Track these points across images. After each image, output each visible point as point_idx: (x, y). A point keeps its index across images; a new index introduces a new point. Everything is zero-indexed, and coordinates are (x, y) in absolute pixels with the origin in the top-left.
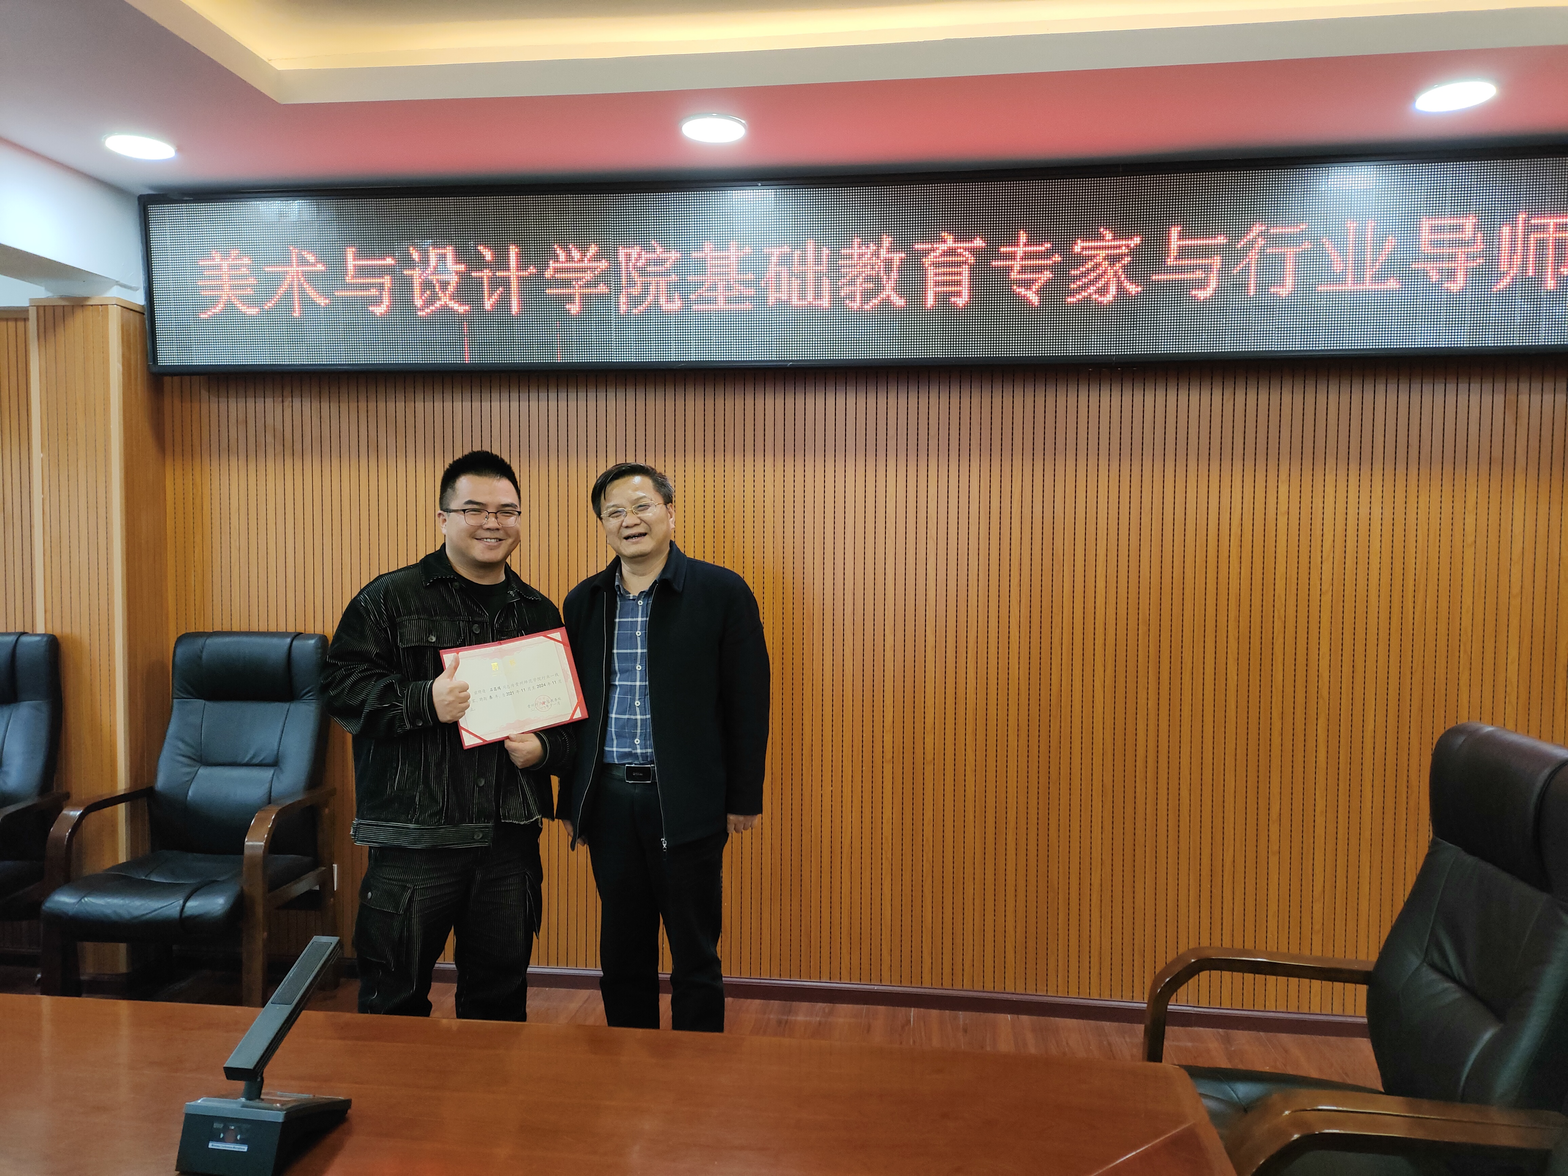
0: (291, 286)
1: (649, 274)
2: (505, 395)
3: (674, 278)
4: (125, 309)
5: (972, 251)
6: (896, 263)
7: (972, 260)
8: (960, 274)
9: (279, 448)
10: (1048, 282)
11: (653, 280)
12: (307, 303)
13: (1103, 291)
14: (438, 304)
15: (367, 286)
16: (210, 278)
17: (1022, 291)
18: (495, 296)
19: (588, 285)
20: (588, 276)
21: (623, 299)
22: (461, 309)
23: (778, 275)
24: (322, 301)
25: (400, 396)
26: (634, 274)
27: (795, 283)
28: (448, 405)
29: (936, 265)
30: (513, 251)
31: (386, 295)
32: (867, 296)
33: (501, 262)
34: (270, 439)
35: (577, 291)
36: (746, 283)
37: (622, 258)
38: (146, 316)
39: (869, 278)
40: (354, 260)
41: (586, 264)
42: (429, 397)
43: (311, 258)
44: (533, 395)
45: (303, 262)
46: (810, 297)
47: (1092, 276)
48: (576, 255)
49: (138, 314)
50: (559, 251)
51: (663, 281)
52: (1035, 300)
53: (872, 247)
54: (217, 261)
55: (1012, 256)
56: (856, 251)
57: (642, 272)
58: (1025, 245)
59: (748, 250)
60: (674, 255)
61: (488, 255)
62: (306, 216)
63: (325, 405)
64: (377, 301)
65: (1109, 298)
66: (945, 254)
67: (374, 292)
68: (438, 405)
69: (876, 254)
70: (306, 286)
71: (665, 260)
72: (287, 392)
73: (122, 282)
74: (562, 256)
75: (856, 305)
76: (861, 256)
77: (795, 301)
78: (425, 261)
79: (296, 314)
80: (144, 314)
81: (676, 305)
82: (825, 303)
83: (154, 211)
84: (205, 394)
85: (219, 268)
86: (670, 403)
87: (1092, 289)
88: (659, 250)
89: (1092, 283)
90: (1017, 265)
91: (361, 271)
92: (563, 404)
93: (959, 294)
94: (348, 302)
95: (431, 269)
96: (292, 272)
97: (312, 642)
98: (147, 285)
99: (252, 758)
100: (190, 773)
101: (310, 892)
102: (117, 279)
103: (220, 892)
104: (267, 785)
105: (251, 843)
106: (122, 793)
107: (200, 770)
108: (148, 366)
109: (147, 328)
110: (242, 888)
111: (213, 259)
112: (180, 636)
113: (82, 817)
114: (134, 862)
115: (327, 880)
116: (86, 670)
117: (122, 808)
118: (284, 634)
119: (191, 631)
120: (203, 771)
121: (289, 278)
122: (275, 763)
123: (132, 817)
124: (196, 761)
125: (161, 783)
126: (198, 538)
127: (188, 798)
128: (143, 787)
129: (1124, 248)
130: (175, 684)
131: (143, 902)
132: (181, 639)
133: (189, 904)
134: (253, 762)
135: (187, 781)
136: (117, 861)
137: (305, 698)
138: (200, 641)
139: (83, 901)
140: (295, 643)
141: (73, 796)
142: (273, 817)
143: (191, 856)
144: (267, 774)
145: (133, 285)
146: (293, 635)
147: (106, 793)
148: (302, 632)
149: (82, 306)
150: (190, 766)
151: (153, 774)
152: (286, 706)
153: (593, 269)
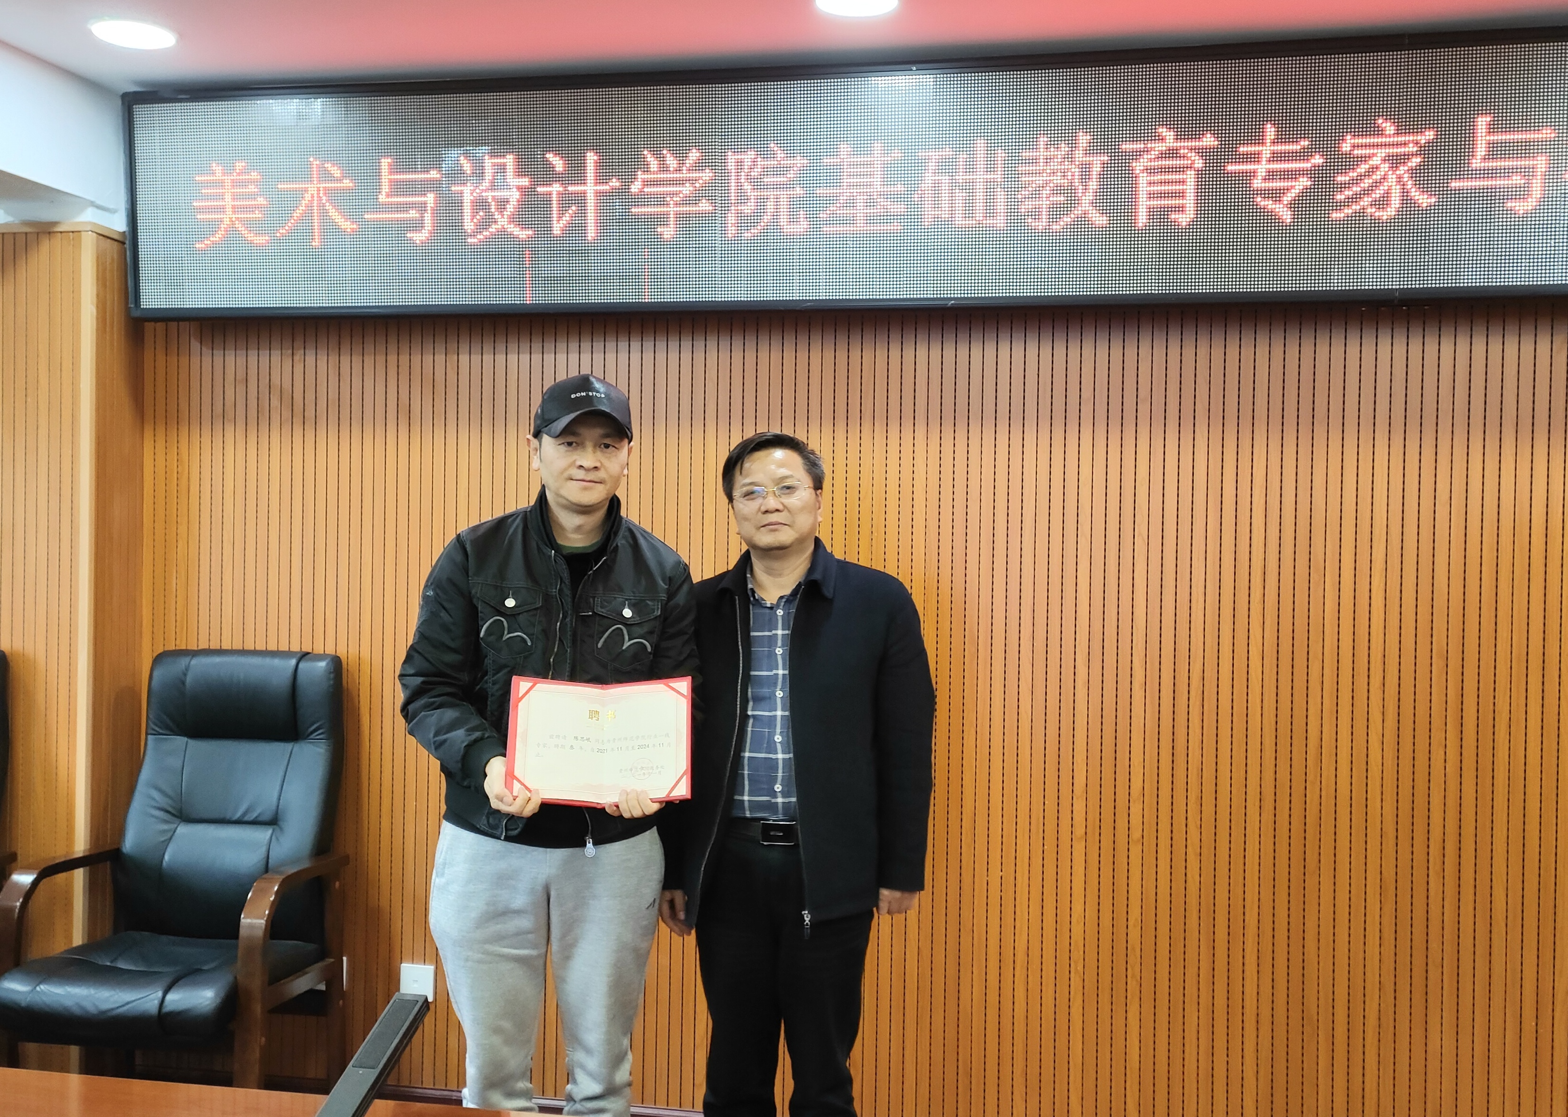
0: (310, 206)
1: (766, 187)
2: (574, 345)
3: (799, 191)
4: (101, 237)
5: (1200, 151)
6: (1096, 169)
7: (1199, 164)
8: (1183, 182)
9: (287, 414)
10: (1306, 190)
11: (771, 193)
12: (330, 229)
13: (1383, 202)
14: (493, 229)
15: (404, 207)
16: (208, 198)
17: (1269, 204)
18: (567, 218)
19: (686, 202)
20: (687, 189)
21: (731, 219)
22: (524, 234)
23: (937, 186)
24: (347, 225)
25: (440, 347)
26: (747, 187)
27: (960, 195)
28: (500, 358)
29: (1150, 171)
30: (591, 158)
31: (428, 217)
32: (1056, 212)
33: (576, 173)
34: (275, 402)
35: (672, 209)
36: (896, 198)
37: (731, 165)
38: (127, 246)
39: (1058, 190)
40: (391, 173)
41: (685, 174)
42: (476, 347)
43: (337, 172)
44: (611, 345)
45: (327, 176)
46: (979, 216)
47: (1367, 183)
48: (671, 161)
49: (116, 243)
50: (650, 158)
51: (784, 195)
52: (1287, 216)
53: (1064, 148)
54: (219, 176)
55: (1254, 158)
56: (1042, 153)
57: (757, 184)
58: (1273, 143)
59: (897, 154)
60: (799, 161)
61: (558, 164)
62: (331, 119)
63: (345, 360)
64: (418, 226)
65: (1390, 212)
66: (1162, 156)
67: (413, 214)
68: (488, 358)
69: (1069, 157)
70: (328, 207)
71: (788, 168)
72: (299, 343)
73: (99, 202)
74: (654, 164)
75: (1042, 224)
76: (1048, 160)
77: (959, 221)
78: (479, 174)
79: (315, 243)
80: (124, 243)
81: (802, 226)
82: (1000, 222)
83: (141, 112)
84: (195, 345)
85: (221, 184)
86: (789, 355)
87: (1366, 201)
88: (780, 155)
89: (1367, 192)
90: (1262, 168)
91: (399, 188)
92: (648, 356)
93: (1181, 209)
94: (381, 228)
95: (486, 184)
96: (312, 189)
97: (323, 664)
98: (129, 207)
99: (245, 813)
100: (164, 831)
101: (311, 992)
102: (92, 199)
103: (205, 984)
104: (264, 850)
105: (249, 921)
106: (81, 855)
107: (179, 829)
108: (128, 310)
109: (128, 259)
110: (236, 978)
111: (214, 174)
112: (157, 656)
113: (35, 884)
114: (92, 946)
115: (333, 977)
116: (40, 697)
117: (79, 876)
118: (288, 654)
119: (171, 649)
120: (183, 829)
121: (308, 197)
122: (274, 821)
123: (92, 887)
124: (173, 815)
125: (130, 843)
126: (183, 529)
127: (164, 864)
128: (107, 849)
129: (1411, 145)
130: (151, 716)
131: (112, 993)
132: (158, 660)
133: (170, 997)
134: (246, 818)
135: (163, 842)
136: (72, 944)
137: (312, 737)
138: (184, 662)
139: (38, 989)
140: (301, 665)
141: (19, 858)
142: (276, 888)
143: (164, 938)
144: (263, 835)
145: (111, 207)
146: (299, 655)
147: (59, 854)
148: (311, 651)
149: (49, 233)
150: (166, 822)
151: (120, 831)
152: (287, 747)
153: (693, 181)
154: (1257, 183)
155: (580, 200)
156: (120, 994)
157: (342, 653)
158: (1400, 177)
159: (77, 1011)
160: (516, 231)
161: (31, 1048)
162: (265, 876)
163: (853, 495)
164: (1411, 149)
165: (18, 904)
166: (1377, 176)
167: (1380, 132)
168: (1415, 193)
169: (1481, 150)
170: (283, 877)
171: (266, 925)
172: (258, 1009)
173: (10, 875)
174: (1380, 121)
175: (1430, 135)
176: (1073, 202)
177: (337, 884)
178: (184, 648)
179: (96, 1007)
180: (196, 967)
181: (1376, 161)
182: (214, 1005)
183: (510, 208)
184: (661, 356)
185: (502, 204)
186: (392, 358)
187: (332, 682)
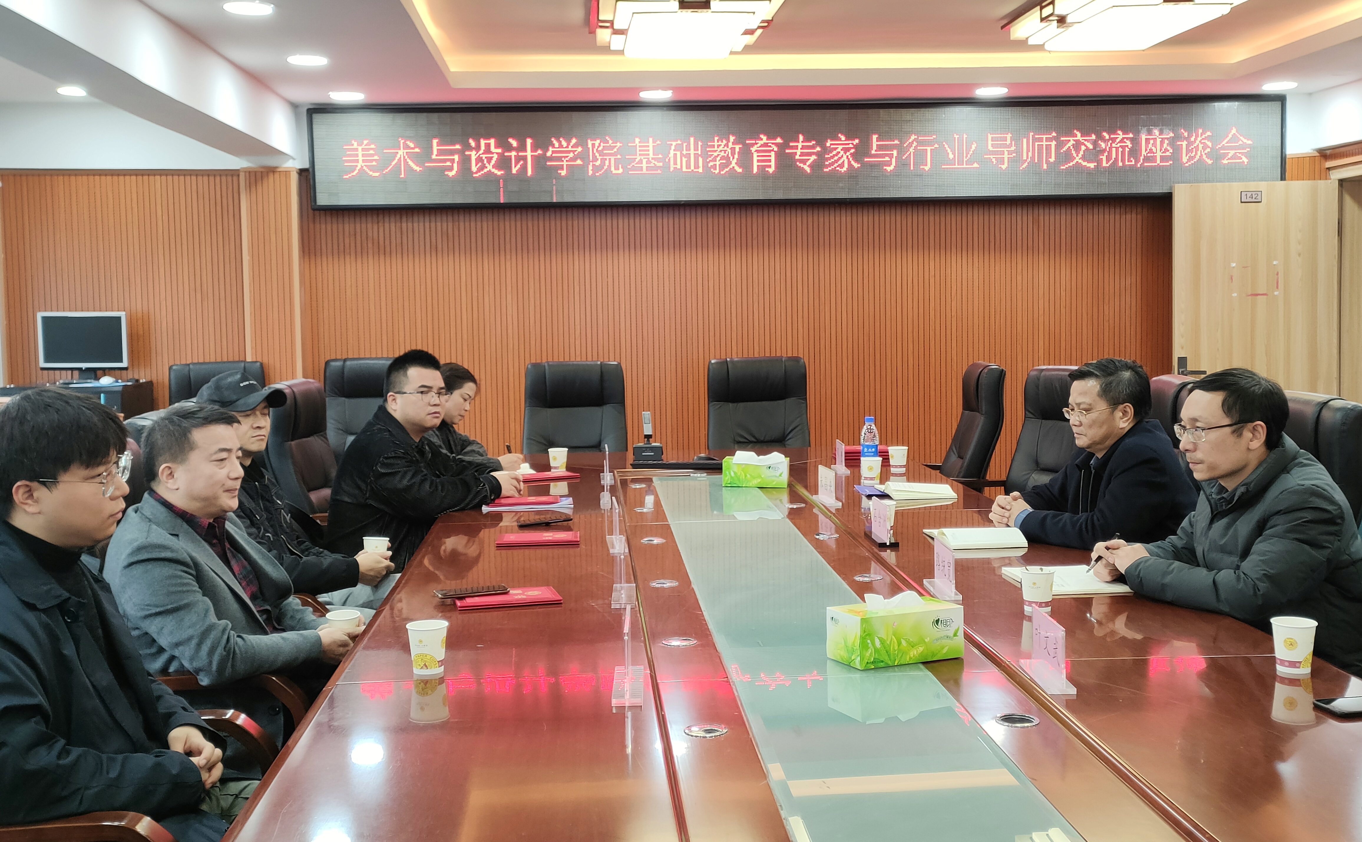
0: (399, 160)
1: (605, 154)
3: (618, 156)
5: (776, 144)
6: (737, 150)
7: (776, 149)
8: (770, 156)
10: (815, 160)
11: (608, 158)
12: (409, 170)
13: (842, 166)
14: (485, 170)
15: (445, 161)
16: (350, 156)
17: (802, 165)
18: (519, 166)
19: (572, 160)
20: (571, 155)
21: (590, 167)
22: (499, 173)
23: (675, 155)
24: (418, 169)
26: (597, 154)
27: (684, 160)
29: (758, 151)
30: (529, 141)
31: (455, 165)
32: (722, 167)
33: (522, 147)
35: (565, 163)
37: (590, 146)
38: (310, 174)
39: (723, 158)
40: (437, 146)
41: (570, 149)
43: (412, 145)
45: (408, 147)
46: (692, 167)
47: (836, 158)
48: (564, 144)
49: (305, 173)
50: (555, 142)
51: (613, 159)
52: (808, 170)
53: (725, 142)
55: (796, 147)
56: (716, 144)
57: (601, 154)
58: (802, 142)
59: (658, 142)
60: (618, 145)
61: (514, 143)
64: (451, 169)
65: (845, 169)
66: (762, 146)
67: (448, 164)
69: (727, 145)
70: (408, 160)
71: (614, 147)
74: (557, 145)
75: (718, 171)
76: (719, 146)
77: (684, 169)
78: (478, 148)
79: (402, 176)
81: (619, 171)
82: (700, 170)
83: (317, 118)
85: (357, 150)
87: (836, 165)
88: (610, 142)
89: (836, 161)
90: (799, 152)
91: (441, 152)
93: (770, 166)
94: (433, 170)
95: (481, 152)
96: (400, 152)
109: (310, 182)
111: (353, 145)
121: (398, 156)
149: (273, 172)
153: (574, 152)
154: (797, 157)
155: (525, 158)
158: (847, 156)
160: (496, 172)
164: (850, 146)
166: (840, 156)
167: (840, 140)
168: (853, 162)
169: (875, 147)
174: (840, 135)
175: (857, 141)
176: (729, 163)
181: (839, 150)
183: (493, 162)
185: (489, 160)
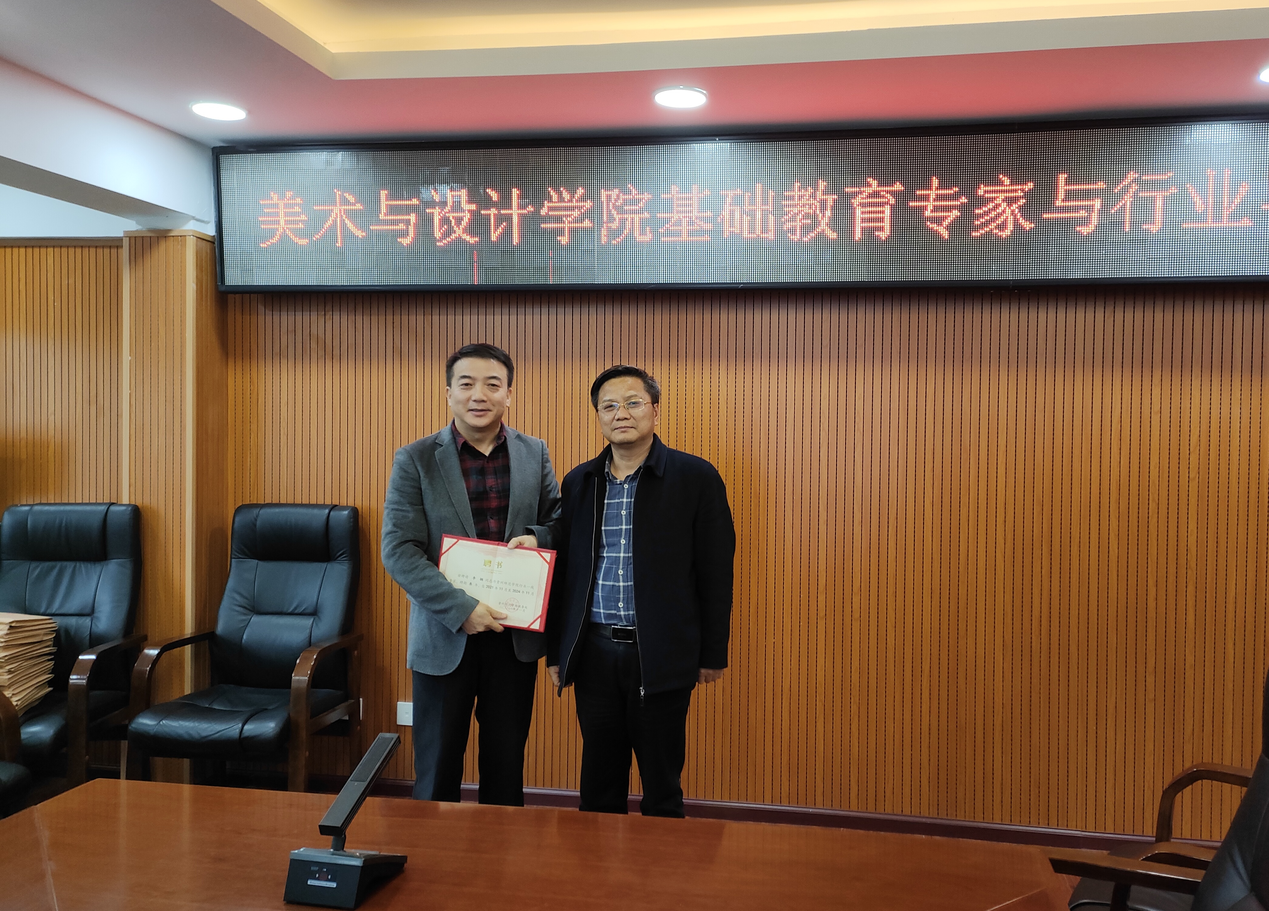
0: (335, 221)
1: (626, 212)
2: (506, 310)
3: (646, 215)
4: (199, 239)
5: (892, 193)
6: (830, 203)
7: (892, 201)
8: (883, 212)
9: (321, 353)
10: (957, 218)
11: (629, 216)
12: (347, 235)
13: (1003, 227)
14: (453, 236)
15: (396, 222)
16: (269, 215)
17: (935, 226)
18: (500, 230)
19: (576, 221)
20: (576, 213)
21: (604, 232)
22: (472, 240)
23: (732, 213)
24: (360, 234)
25: (420, 311)
26: (614, 212)
27: (746, 219)
28: (459, 318)
29: (863, 205)
30: (515, 192)
31: (411, 229)
32: (806, 229)
33: (505, 201)
34: (314, 345)
35: (567, 225)
36: (706, 220)
37: (604, 199)
38: (216, 245)
39: (807, 216)
40: (387, 200)
41: (574, 204)
42: (443, 311)
43: (351, 199)
44: (529, 310)
45: (346, 202)
47: (993, 214)
48: (566, 196)
49: (209, 243)
50: (552, 193)
51: (637, 218)
52: (945, 234)
53: (810, 190)
54: (275, 201)
55: (926, 198)
56: (796, 193)
57: (619, 209)
58: (937, 189)
59: (707, 192)
60: (646, 196)
61: (494, 195)
62: (347, 165)
63: (359, 318)
64: (405, 234)
65: (1008, 232)
66: (870, 196)
67: (402, 226)
68: (451, 318)
69: (813, 195)
70: (347, 221)
71: (640, 200)
72: (329, 307)
73: (198, 217)
74: (555, 197)
75: (796, 238)
76: (800, 198)
77: (746, 234)
78: (444, 202)
79: (339, 244)
80: (214, 243)
81: (648, 237)
82: (771, 236)
83: (225, 159)
84: (261, 308)
85: (276, 206)
86: (641, 317)
87: (993, 225)
88: (634, 192)
89: (993, 220)
90: (930, 204)
91: (392, 210)
92: (553, 318)
93: (882, 229)
94: (381, 235)
95: (448, 208)
96: (336, 210)
97: (346, 512)
98: (217, 220)
99: (296, 608)
100: (244, 620)
101: (340, 721)
102: (194, 215)
103: (271, 718)
104: (308, 631)
105: (297, 678)
106: (189, 636)
107: (252, 618)
108: (217, 286)
109: (217, 255)
110: (289, 715)
111: (272, 199)
112: (238, 508)
113: (159, 655)
114: (198, 694)
115: (354, 711)
116: (162, 535)
117: (188, 649)
118: (323, 506)
119: (247, 503)
120: (255, 619)
121: (333, 215)
122: (314, 613)
123: (196, 656)
124: (250, 610)
125: (220, 628)
126: (254, 427)
127: (243, 641)
128: (206, 632)
129: (1019, 191)
130: (234, 547)
131: (209, 725)
132: (238, 510)
133: (246, 727)
134: (296, 611)
135: (242, 627)
136: (184, 693)
137: (339, 559)
138: (255, 511)
139: (161, 723)
140: (332, 513)
141: (149, 638)
142: (315, 657)
143: (244, 689)
144: (308, 622)
145: (206, 220)
146: (331, 507)
147: (176, 636)
148: (338, 504)
149: (165, 237)
150: (245, 614)
151: (214, 621)
152: (324, 565)
153: (579, 208)
154: (928, 213)
155: (509, 218)
156: (214, 726)
157: (358, 505)
158: (1013, 211)
159: (186, 736)
160: (468, 238)
161: (159, 762)
162: (309, 649)
163: (682, 404)
164: (1019, 194)
165: (148, 669)
166: (1000, 210)
167: (1001, 183)
168: (1022, 221)
169: (1061, 195)
170: (319, 649)
171: (308, 681)
172: (303, 734)
173: (143, 650)
174: (1001, 176)
175: (1030, 185)
176: (816, 223)
177: (356, 652)
178: (255, 502)
179: (199, 734)
180: (264, 707)
181: (999, 201)
182: (275, 732)
183: (464, 223)
184: (561, 317)
185: (459, 221)
186: (389, 318)
187: (352, 524)
